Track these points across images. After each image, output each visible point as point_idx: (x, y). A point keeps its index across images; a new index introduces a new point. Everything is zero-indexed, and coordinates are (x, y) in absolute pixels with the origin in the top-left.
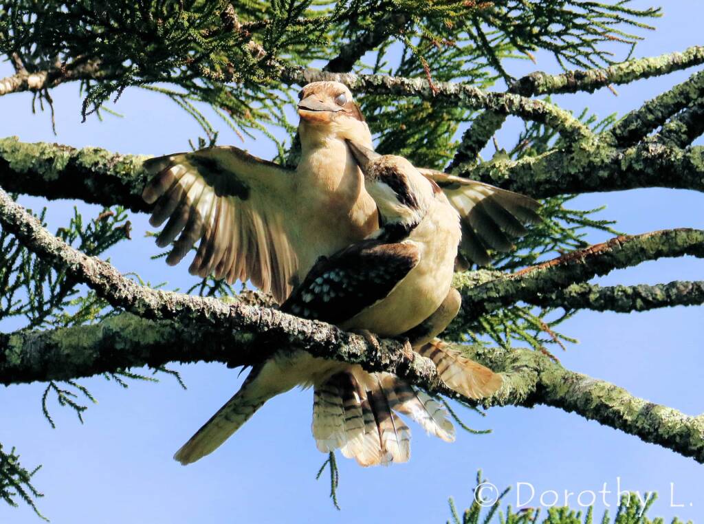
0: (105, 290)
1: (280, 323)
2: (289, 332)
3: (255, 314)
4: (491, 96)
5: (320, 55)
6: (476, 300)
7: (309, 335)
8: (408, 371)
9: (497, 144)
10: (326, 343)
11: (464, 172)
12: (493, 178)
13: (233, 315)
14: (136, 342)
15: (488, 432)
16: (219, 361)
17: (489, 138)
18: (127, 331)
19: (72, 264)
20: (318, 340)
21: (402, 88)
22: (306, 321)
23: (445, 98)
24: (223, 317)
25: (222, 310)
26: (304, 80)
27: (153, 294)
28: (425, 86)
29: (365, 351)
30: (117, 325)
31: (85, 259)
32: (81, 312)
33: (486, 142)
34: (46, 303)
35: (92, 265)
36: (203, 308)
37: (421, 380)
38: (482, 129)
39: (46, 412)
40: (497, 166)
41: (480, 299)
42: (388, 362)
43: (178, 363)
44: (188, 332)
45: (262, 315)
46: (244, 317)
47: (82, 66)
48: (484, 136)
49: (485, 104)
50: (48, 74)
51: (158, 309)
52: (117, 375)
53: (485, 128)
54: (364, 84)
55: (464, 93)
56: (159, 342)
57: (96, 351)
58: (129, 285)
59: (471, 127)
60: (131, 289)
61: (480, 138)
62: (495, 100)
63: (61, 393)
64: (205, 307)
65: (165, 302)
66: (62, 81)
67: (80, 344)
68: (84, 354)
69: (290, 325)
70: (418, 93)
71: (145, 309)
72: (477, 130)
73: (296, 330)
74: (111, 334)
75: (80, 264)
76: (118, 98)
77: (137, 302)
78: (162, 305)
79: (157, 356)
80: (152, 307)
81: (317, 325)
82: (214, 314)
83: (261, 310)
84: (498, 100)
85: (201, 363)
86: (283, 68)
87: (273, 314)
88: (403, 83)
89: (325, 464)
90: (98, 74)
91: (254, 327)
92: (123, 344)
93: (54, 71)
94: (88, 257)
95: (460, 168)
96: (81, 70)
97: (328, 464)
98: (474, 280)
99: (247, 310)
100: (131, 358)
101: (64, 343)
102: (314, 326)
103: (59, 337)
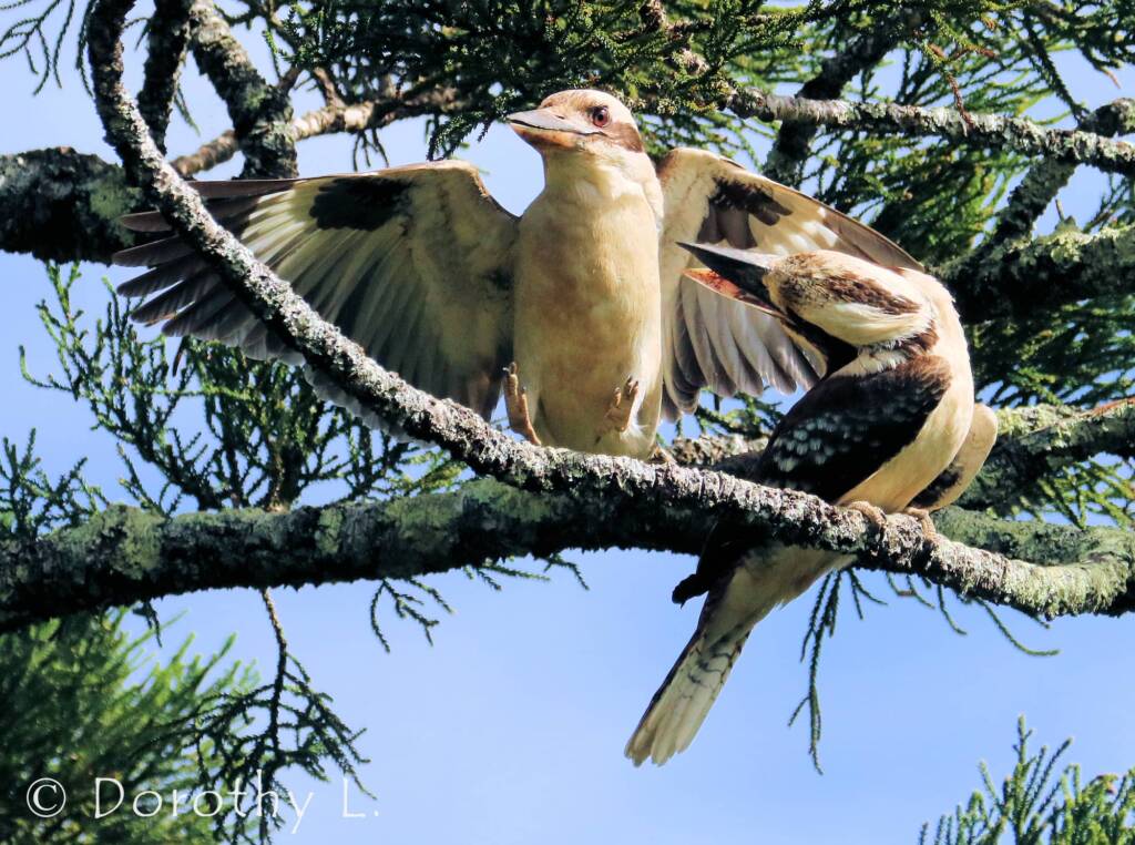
0: (463, 450)
1: (733, 495)
2: (746, 507)
3: (694, 481)
4: (1053, 134)
5: (789, 75)
6: (1033, 453)
7: (777, 512)
8: (929, 564)
9: (1061, 209)
10: (802, 523)
11: (1011, 251)
12: (1055, 260)
13: (661, 483)
14: (513, 520)
15: (1054, 653)
16: (642, 547)
17: (1049, 200)
18: (501, 502)
19: (413, 413)
20: (792, 519)
21: (916, 123)
22: (772, 490)
23: (982, 139)
24: (645, 486)
25: (643, 476)
26: (767, 111)
27: (537, 454)
28: (951, 120)
29: (863, 534)
30: (485, 493)
31: (433, 404)
32: (430, 474)
33: (1044, 207)
34: (377, 462)
35: (444, 413)
36: (615, 474)
37: (950, 577)
38: (1039, 186)
39: (375, 628)
40: (1062, 242)
41: (1039, 450)
42: (898, 550)
43: (579, 550)
44: (593, 504)
45: (706, 482)
46: (677, 487)
47: (427, 94)
48: (1041, 197)
49: (1044, 146)
50: (376, 105)
51: (546, 477)
52: (484, 571)
53: (1043, 184)
54: (859, 118)
55: (1012, 131)
56: (550, 519)
57: (453, 534)
58: (501, 441)
59: (1022, 182)
60: (504, 447)
61: (1035, 200)
62: (1058, 141)
63: (400, 599)
64: (618, 471)
65: (556, 465)
66: (397, 117)
67: (429, 523)
68: (434, 536)
69: (748, 496)
70: (941, 131)
71: (525, 477)
72: (1030, 188)
73: (758, 505)
74: (476, 506)
75: (425, 412)
76: (483, 134)
77: (513, 467)
78: (552, 470)
79: (546, 541)
80: (537, 475)
81: (789, 495)
82: (631, 482)
83: (703, 475)
84: (1062, 141)
85: (614, 550)
86: (734, 92)
87: (721, 480)
88: (917, 115)
89: (802, 704)
90: (451, 106)
91: (693, 500)
92: (494, 522)
93: (384, 101)
94: (437, 401)
95: (1005, 246)
96: (426, 100)
97: (807, 703)
98: (1030, 420)
99: (682, 475)
100: (506, 542)
101: (404, 520)
102: (785, 498)
103: (396, 512)
